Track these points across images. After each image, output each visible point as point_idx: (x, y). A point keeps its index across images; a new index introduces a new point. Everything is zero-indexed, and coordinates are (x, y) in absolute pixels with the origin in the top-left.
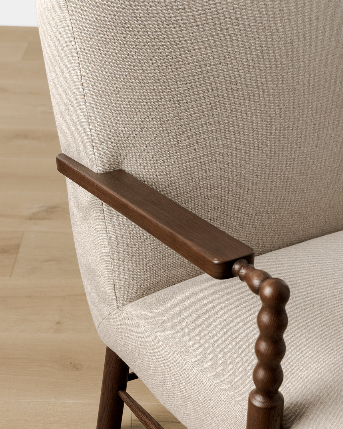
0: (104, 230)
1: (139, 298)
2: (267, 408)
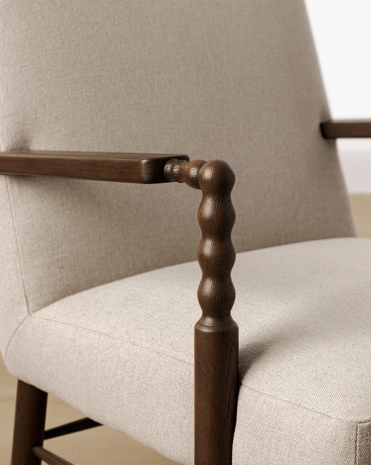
0: (11, 220)
1: (54, 301)
2: (218, 333)
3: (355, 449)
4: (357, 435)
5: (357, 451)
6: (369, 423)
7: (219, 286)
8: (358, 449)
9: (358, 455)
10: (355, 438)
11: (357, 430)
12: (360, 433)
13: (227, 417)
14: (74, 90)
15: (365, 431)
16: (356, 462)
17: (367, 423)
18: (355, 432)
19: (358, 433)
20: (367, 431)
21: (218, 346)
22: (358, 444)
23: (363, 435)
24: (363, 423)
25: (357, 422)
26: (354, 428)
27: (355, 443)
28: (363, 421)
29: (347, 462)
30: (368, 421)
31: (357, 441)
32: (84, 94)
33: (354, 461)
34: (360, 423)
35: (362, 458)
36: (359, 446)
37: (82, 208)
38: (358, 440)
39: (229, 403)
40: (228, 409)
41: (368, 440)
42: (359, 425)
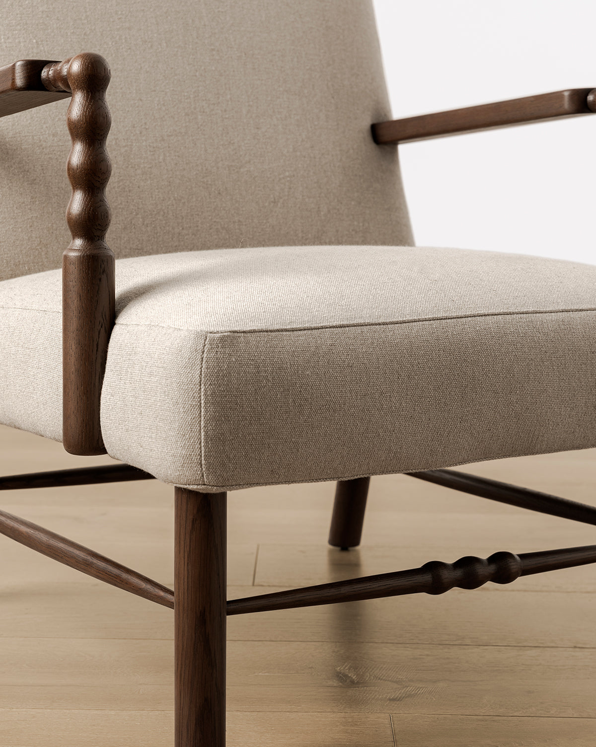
2: (84, 256)
3: (201, 360)
4: (205, 345)
5: (204, 363)
6: (222, 334)
7: (86, 201)
8: (205, 361)
9: (204, 367)
10: (202, 348)
11: (205, 340)
12: (209, 343)
13: (96, 361)
14: (8, 38)
15: (215, 343)
16: (201, 374)
17: (220, 334)
18: (203, 342)
19: (206, 343)
20: (218, 342)
21: (83, 271)
22: (205, 355)
23: (213, 347)
24: (215, 333)
25: (207, 332)
26: (202, 338)
27: (201, 354)
28: (215, 332)
29: (191, 374)
30: (222, 333)
31: (204, 351)
32: (22, 44)
33: (199, 373)
34: (211, 333)
35: (209, 371)
36: (206, 357)
37: (10, 184)
38: (206, 351)
39: (98, 343)
40: (97, 350)
41: (219, 353)
42: (209, 335)
